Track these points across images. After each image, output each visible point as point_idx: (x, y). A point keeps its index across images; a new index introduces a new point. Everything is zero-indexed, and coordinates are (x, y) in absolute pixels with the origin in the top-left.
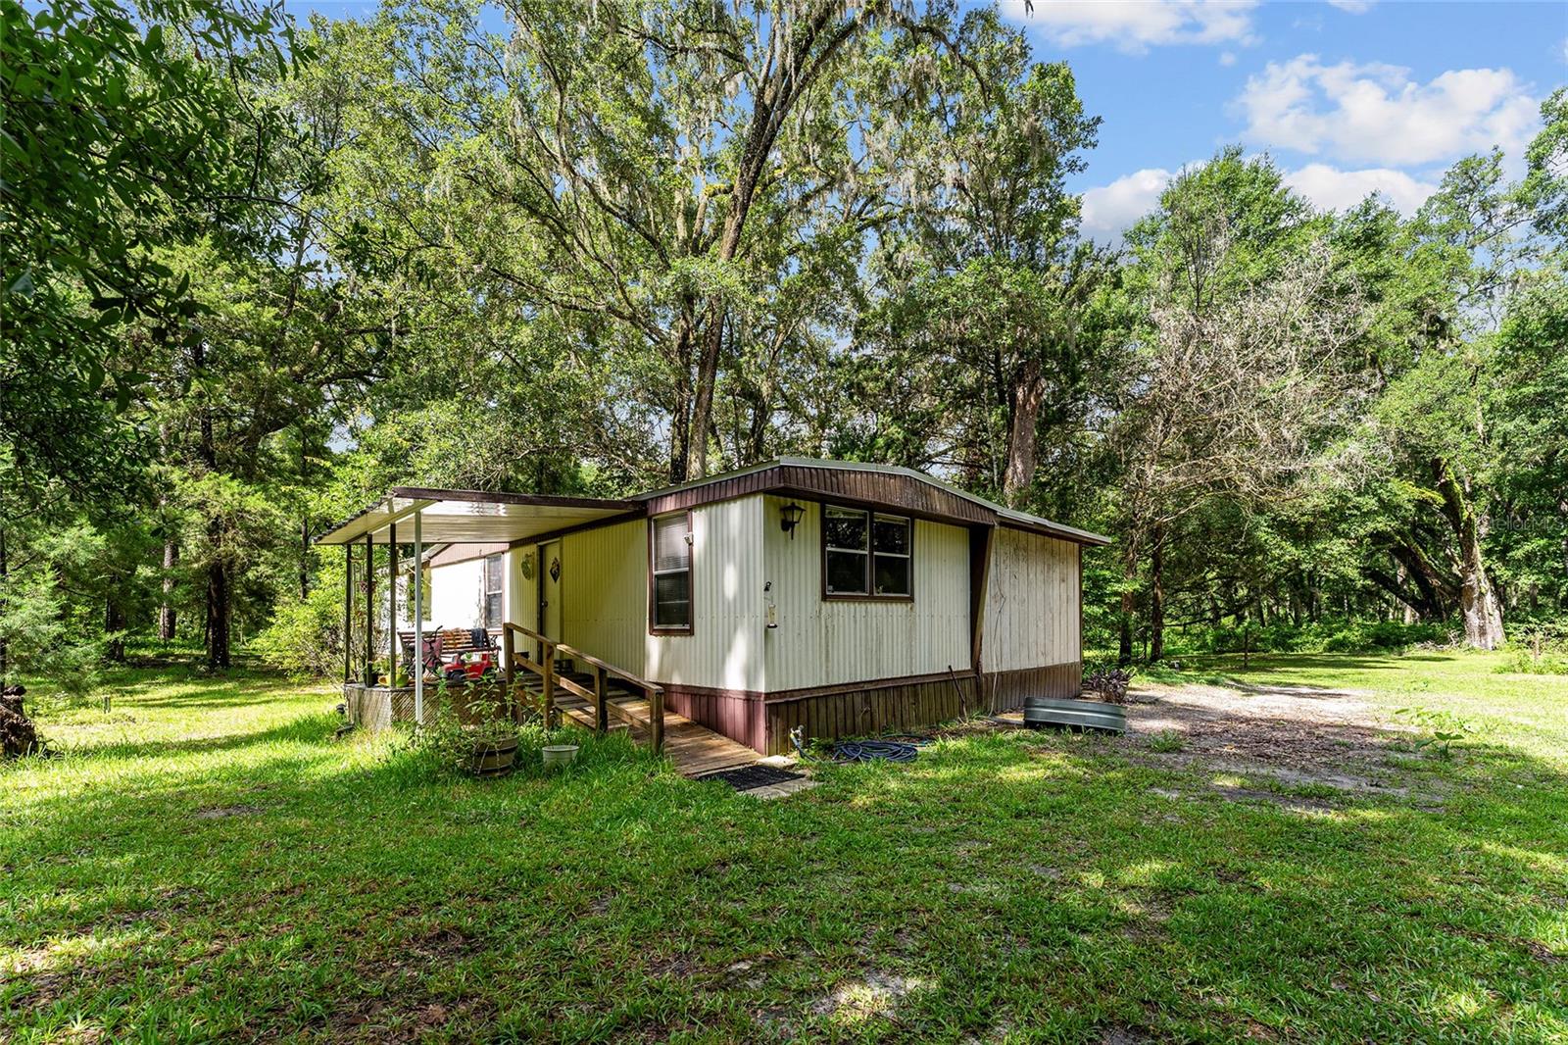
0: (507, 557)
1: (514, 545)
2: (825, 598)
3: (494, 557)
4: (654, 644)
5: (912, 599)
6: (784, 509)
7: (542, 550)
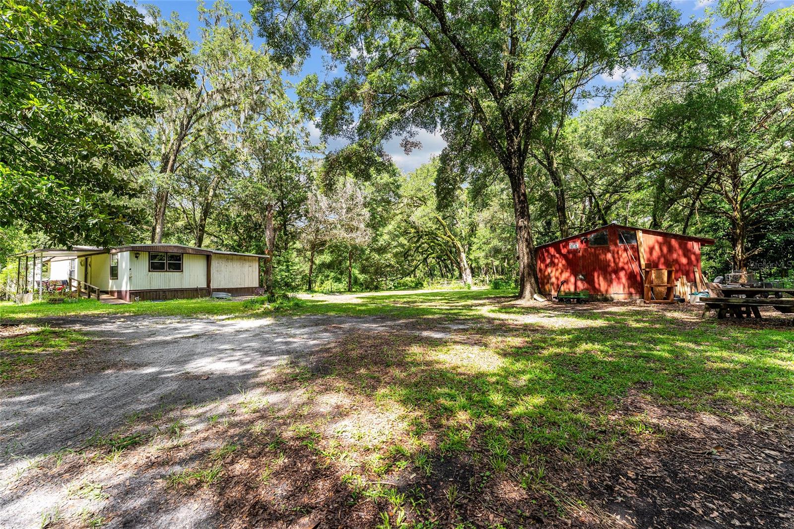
0: (77, 260)
1: (79, 257)
2: (149, 271)
3: (73, 260)
4: (111, 281)
5: (182, 271)
6: (136, 254)
7: (87, 259)
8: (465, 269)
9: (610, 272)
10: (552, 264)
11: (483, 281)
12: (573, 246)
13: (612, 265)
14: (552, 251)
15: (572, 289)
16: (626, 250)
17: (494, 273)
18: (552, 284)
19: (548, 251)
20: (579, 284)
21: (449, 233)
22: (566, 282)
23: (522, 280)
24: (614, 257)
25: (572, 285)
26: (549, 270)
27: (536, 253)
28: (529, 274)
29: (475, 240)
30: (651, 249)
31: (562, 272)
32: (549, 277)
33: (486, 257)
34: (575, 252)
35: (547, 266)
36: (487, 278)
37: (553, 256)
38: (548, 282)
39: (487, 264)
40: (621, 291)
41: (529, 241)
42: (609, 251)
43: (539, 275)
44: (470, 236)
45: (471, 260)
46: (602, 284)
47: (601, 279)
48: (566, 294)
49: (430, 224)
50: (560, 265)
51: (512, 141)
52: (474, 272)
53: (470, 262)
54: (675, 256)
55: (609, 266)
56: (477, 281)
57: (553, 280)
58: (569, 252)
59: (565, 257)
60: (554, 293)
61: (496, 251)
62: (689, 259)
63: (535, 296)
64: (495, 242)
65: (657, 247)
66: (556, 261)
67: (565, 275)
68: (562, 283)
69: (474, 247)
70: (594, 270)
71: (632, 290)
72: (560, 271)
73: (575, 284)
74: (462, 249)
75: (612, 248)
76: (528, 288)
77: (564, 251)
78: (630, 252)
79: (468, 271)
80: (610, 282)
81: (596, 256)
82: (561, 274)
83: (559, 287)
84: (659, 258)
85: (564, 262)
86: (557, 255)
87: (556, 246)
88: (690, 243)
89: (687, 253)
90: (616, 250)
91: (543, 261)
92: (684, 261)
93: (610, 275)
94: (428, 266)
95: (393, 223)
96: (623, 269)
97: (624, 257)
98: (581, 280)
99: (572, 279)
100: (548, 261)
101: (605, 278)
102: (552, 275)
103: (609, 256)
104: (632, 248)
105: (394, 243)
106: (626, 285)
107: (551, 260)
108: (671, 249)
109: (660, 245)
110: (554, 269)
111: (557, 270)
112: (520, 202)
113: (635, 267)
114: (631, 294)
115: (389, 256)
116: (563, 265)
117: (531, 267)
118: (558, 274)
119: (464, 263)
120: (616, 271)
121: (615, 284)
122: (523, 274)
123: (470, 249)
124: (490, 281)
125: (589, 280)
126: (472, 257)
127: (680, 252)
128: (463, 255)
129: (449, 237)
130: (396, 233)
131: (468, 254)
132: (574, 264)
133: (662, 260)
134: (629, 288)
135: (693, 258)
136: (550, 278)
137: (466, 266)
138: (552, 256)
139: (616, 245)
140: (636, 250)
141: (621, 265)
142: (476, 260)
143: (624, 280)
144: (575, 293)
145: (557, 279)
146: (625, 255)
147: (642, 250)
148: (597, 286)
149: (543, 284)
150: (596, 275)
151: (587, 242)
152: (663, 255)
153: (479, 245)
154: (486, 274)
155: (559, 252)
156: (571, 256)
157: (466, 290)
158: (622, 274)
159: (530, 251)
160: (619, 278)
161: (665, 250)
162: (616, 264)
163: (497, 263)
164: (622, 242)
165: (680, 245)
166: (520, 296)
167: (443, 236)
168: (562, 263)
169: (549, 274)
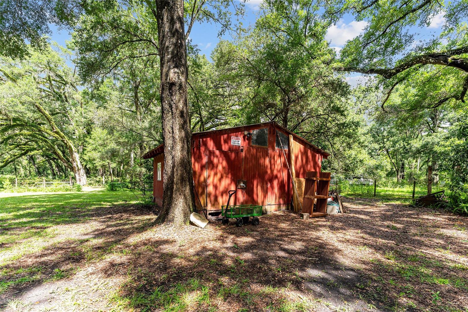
8: (78, 170)
9: (267, 180)
10: (211, 165)
11: (99, 182)
12: (235, 142)
13: (269, 172)
14: (211, 144)
15: (232, 203)
16: (280, 155)
17: (110, 175)
18: (209, 195)
19: (205, 144)
20: (240, 194)
21: (57, 129)
24: (270, 162)
26: (206, 173)
29: (91, 141)
30: (297, 158)
31: (222, 177)
32: (205, 185)
33: (102, 158)
34: (237, 150)
35: (203, 167)
36: (103, 179)
37: (211, 154)
38: (203, 192)
39: (103, 166)
40: (273, 202)
42: (267, 155)
43: (194, 181)
44: (85, 136)
45: (84, 160)
46: (259, 195)
47: (259, 188)
50: (220, 168)
52: (89, 173)
53: (84, 163)
54: (309, 167)
55: (266, 172)
56: (92, 182)
57: (211, 189)
58: (231, 149)
59: (225, 155)
60: (210, 208)
61: (113, 154)
63: (193, 218)
64: (112, 145)
65: (300, 157)
66: (215, 160)
67: (225, 182)
68: (221, 194)
69: (89, 148)
70: (254, 177)
71: (281, 201)
72: (219, 175)
74: (74, 149)
75: (270, 151)
77: (225, 147)
78: (283, 159)
79: (82, 172)
80: (266, 193)
81: (257, 159)
82: (220, 180)
83: (216, 199)
84: (300, 168)
85: (224, 163)
86: (217, 152)
87: (216, 137)
89: (315, 165)
90: (273, 154)
91: (199, 158)
93: (267, 184)
94: (34, 164)
96: (276, 177)
97: (278, 163)
98: (242, 189)
99: (233, 188)
100: (205, 160)
101: (262, 188)
102: (210, 181)
103: (267, 161)
104: (286, 153)
106: (278, 195)
107: (209, 158)
108: (307, 160)
109: (302, 154)
110: (212, 173)
111: (216, 174)
114: (280, 205)
116: (223, 168)
118: (216, 180)
119: (78, 163)
120: (271, 179)
121: (269, 194)
123: (84, 150)
124: (106, 182)
125: (249, 189)
126: (86, 158)
127: (312, 164)
128: (77, 156)
129: (57, 133)
131: (83, 153)
132: (236, 168)
133: (302, 170)
134: (279, 198)
135: (318, 170)
136: (207, 186)
137: (80, 166)
138: (210, 151)
139: (273, 149)
141: (275, 172)
142: (91, 160)
143: (276, 190)
145: (216, 187)
146: (279, 161)
147: (293, 157)
148: (255, 196)
150: (255, 183)
151: (249, 139)
152: (302, 165)
153: (94, 146)
154: (102, 175)
155: (219, 146)
156: (233, 156)
157: (74, 192)
158: (275, 183)
160: (272, 187)
161: (304, 160)
162: (272, 171)
163: (113, 165)
164: (278, 145)
165: (312, 158)
167: (49, 132)
168: (222, 164)
169: (205, 181)
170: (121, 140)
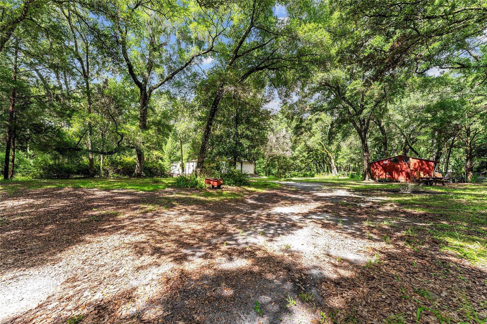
8: (333, 168)
9: (399, 172)
10: (377, 168)
11: (343, 174)
12: (385, 162)
13: (400, 169)
14: (377, 164)
15: (384, 178)
16: (405, 164)
17: (350, 170)
19: (375, 164)
20: (387, 176)
22: (382, 175)
23: (365, 174)
25: (384, 175)
27: (370, 165)
28: (368, 172)
29: (340, 153)
30: (415, 164)
33: (347, 163)
34: (386, 164)
35: (375, 169)
36: (346, 173)
37: (377, 166)
38: (375, 175)
39: (346, 166)
40: (403, 179)
41: (368, 161)
42: (399, 164)
43: (372, 172)
44: (337, 151)
46: (396, 176)
47: (395, 174)
48: (381, 179)
49: (317, 146)
51: (362, 127)
52: (338, 169)
53: (336, 164)
54: (424, 167)
56: (340, 174)
57: (377, 174)
58: (383, 164)
59: (382, 166)
60: (377, 179)
61: (352, 160)
62: (429, 168)
63: (370, 180)
64: (352, 155)
65: (417, 163)
67: (382, 172)
68: (381, 175)
69: (340, 157)
71: (407, 179)
73: (386, 176)
74: (332, 158)
75: (400, 163)
76: (367, 176)
77: (381, 164)
78: (407, 165)
79: (335, 169)
80: (399, 175)
81: (394, 166)
83: (379, 176)
84: (418, 168)
86: (379, 165)
87: (379, 162)
88: (430, 163)
89: (429, 166)
91: (373, 167)
92: (427, 168)
95: (300, 146)
96: (404, 171)
97: (405, 167)
98: (388, 174)
99: (384, 174)
100: (375, 167)
101: (397, 174)
102: (377, 172)
103: (399, 166)
104: (408, 164)
105: (301, 156)
108: (423, 164)
109: (419, 163)
110: (378, 170)
112: (365, 147)
113: (409, 170)
114: (407, 180)
115: (298, 161)
116: (381, 169)
117: (369, 169)
118: (379, 172)
119: (333, 164)
120: (402, 171)
121: (401, 176)
122: (365, 172)
123: (337, 158)
124: (348, 174)
125: (391, 174)
126: (338, 162)
127: (426, 165)
128: (333, 161)
129: (325, 151)
130: (302, 151)
131: (336, 160)
132: (385, 169)
133: (419, 168)
134: (406, 177)
135: (431, 167)
137: (334, 166)
139: (402, 162)
140: (409, 165)
141: (403, 169)
142: (341, 163)
143: (404, 174)
144: (385, 179)
145: (379, 174)
146: (405, 166)
147: (411, 164)
148: (394, 176)
149: (373, 176)
150: (393, 172)
151: (390, 161)
152: (419, 166)
153: (342, 156)
154: (345, 171)
156: (384, 166)
158: (404, 173)
159: (368, 164)
160: (402, 174)
161: (420, 164)
162: (402, 169)
163: (352, 165)
164: (404, 161)
165: (426, 164)
166: (364, 179)
167: (322, 151)
169: (375, 172)
170: (357, 152)
